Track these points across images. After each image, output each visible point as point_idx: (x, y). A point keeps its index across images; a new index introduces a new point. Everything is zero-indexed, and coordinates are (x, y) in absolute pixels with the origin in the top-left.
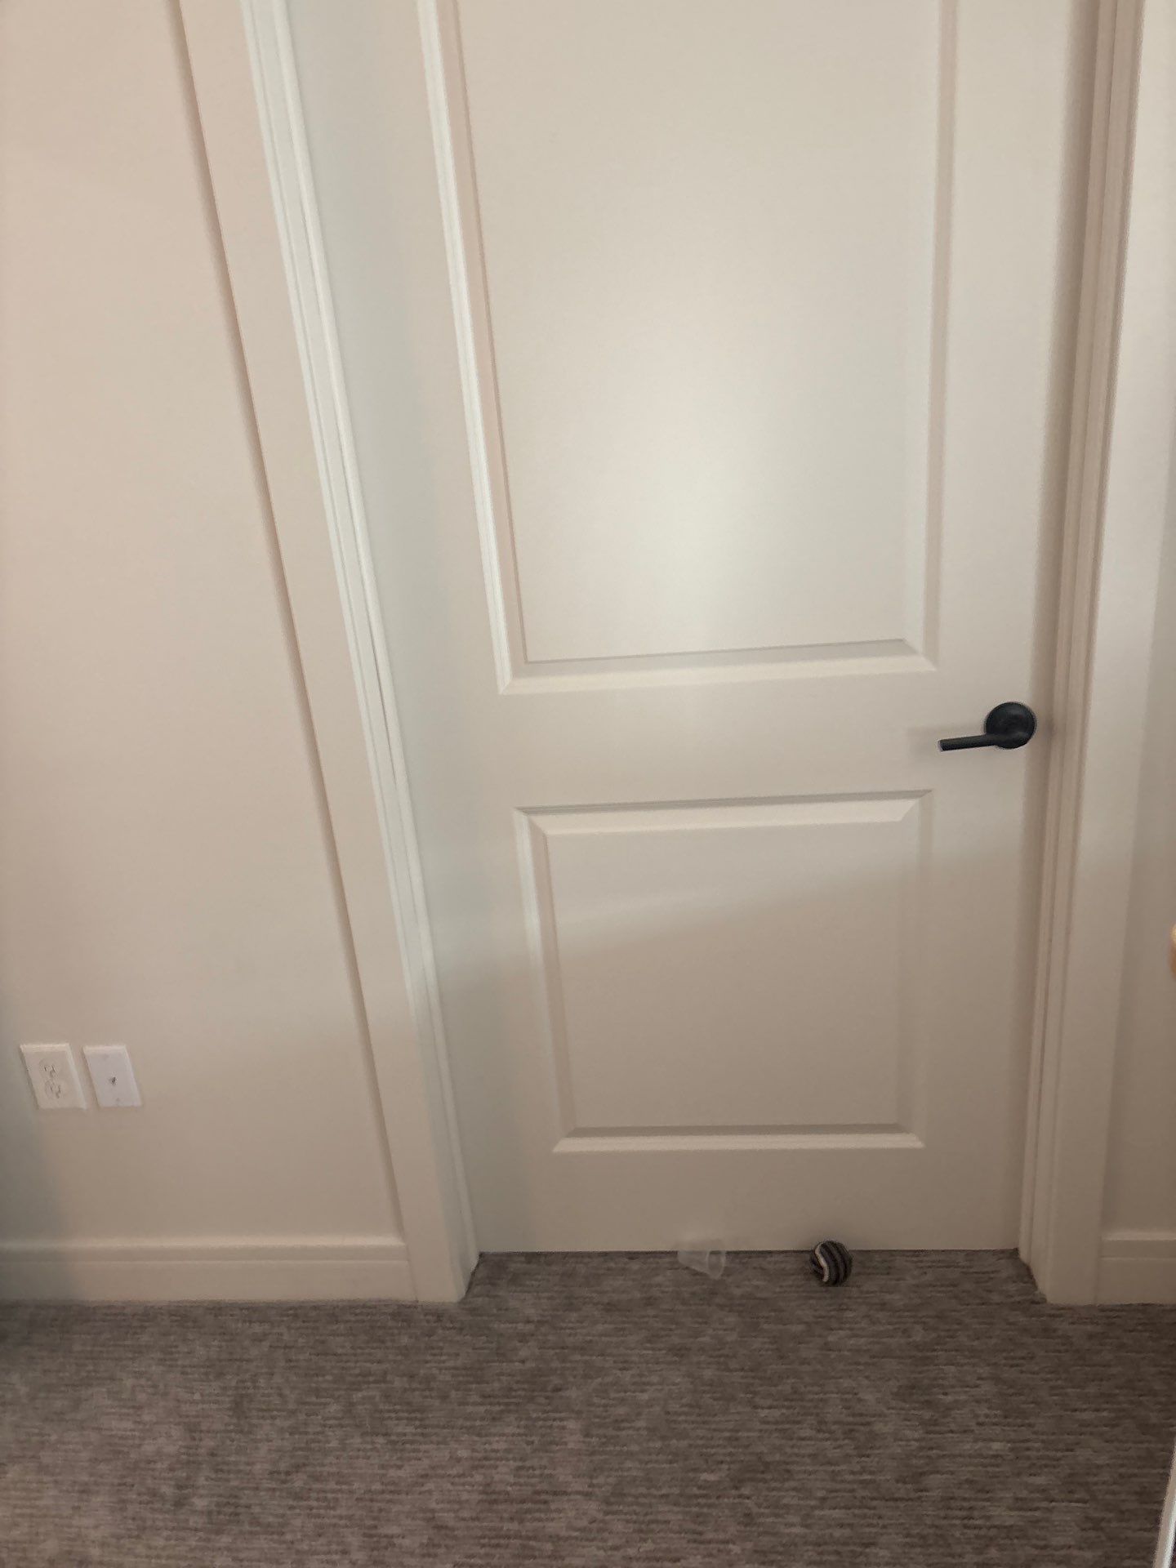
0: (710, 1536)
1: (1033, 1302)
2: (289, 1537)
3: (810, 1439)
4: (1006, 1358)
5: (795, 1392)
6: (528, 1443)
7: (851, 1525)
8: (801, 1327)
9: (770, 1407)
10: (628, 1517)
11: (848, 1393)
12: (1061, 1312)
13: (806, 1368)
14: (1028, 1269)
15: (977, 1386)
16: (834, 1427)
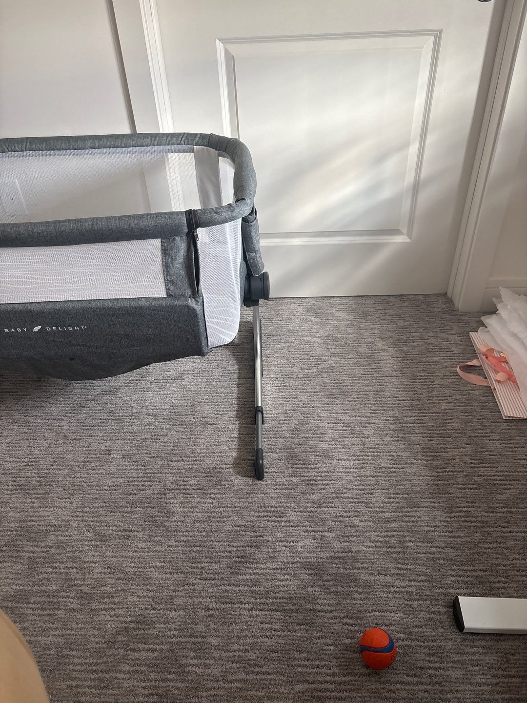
0: (309, 391)
1: (453, 311)
2: (120, 395)
3: (354, 358)
4: (440, 330)
5: (346, 344)
6: (227, 363)
7: (372, 386)
8: (349, 322)
9: (335, 349)
10: (274, 385)
11: (371, 343)
12: (465, 314)
13: (350, 336)
14: (451, 300)
15: (428, 339)
16: (363, 355)
